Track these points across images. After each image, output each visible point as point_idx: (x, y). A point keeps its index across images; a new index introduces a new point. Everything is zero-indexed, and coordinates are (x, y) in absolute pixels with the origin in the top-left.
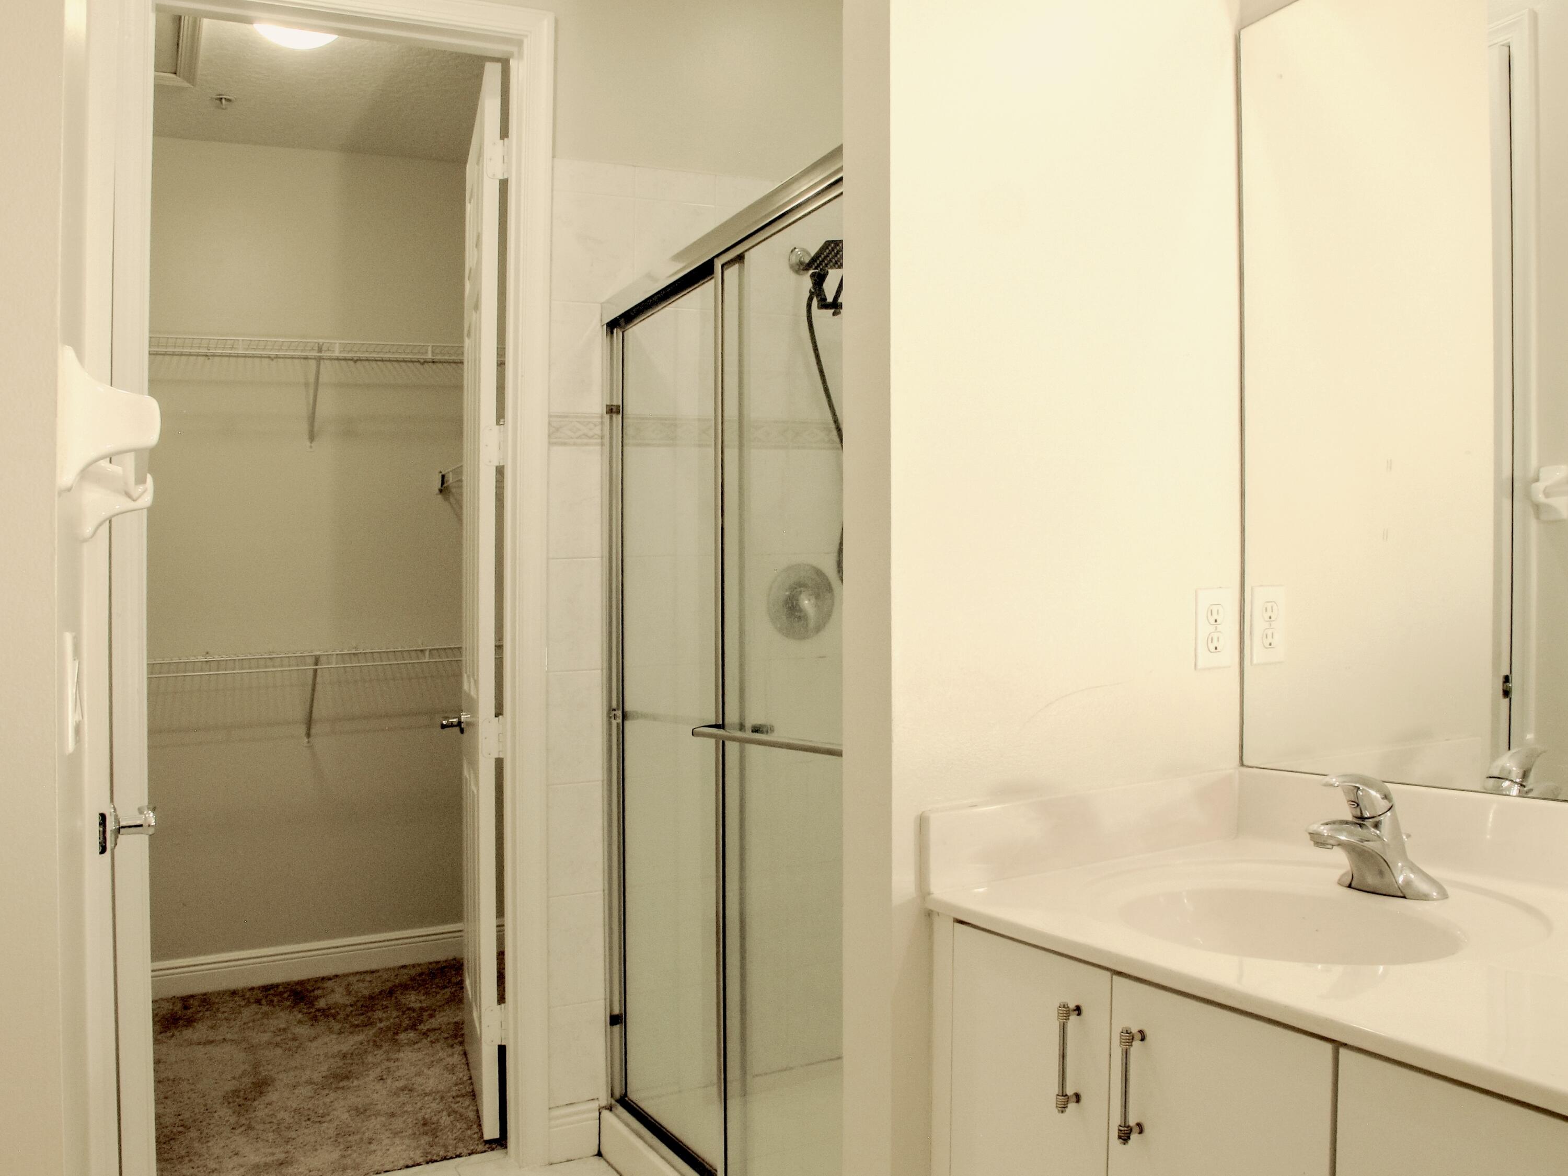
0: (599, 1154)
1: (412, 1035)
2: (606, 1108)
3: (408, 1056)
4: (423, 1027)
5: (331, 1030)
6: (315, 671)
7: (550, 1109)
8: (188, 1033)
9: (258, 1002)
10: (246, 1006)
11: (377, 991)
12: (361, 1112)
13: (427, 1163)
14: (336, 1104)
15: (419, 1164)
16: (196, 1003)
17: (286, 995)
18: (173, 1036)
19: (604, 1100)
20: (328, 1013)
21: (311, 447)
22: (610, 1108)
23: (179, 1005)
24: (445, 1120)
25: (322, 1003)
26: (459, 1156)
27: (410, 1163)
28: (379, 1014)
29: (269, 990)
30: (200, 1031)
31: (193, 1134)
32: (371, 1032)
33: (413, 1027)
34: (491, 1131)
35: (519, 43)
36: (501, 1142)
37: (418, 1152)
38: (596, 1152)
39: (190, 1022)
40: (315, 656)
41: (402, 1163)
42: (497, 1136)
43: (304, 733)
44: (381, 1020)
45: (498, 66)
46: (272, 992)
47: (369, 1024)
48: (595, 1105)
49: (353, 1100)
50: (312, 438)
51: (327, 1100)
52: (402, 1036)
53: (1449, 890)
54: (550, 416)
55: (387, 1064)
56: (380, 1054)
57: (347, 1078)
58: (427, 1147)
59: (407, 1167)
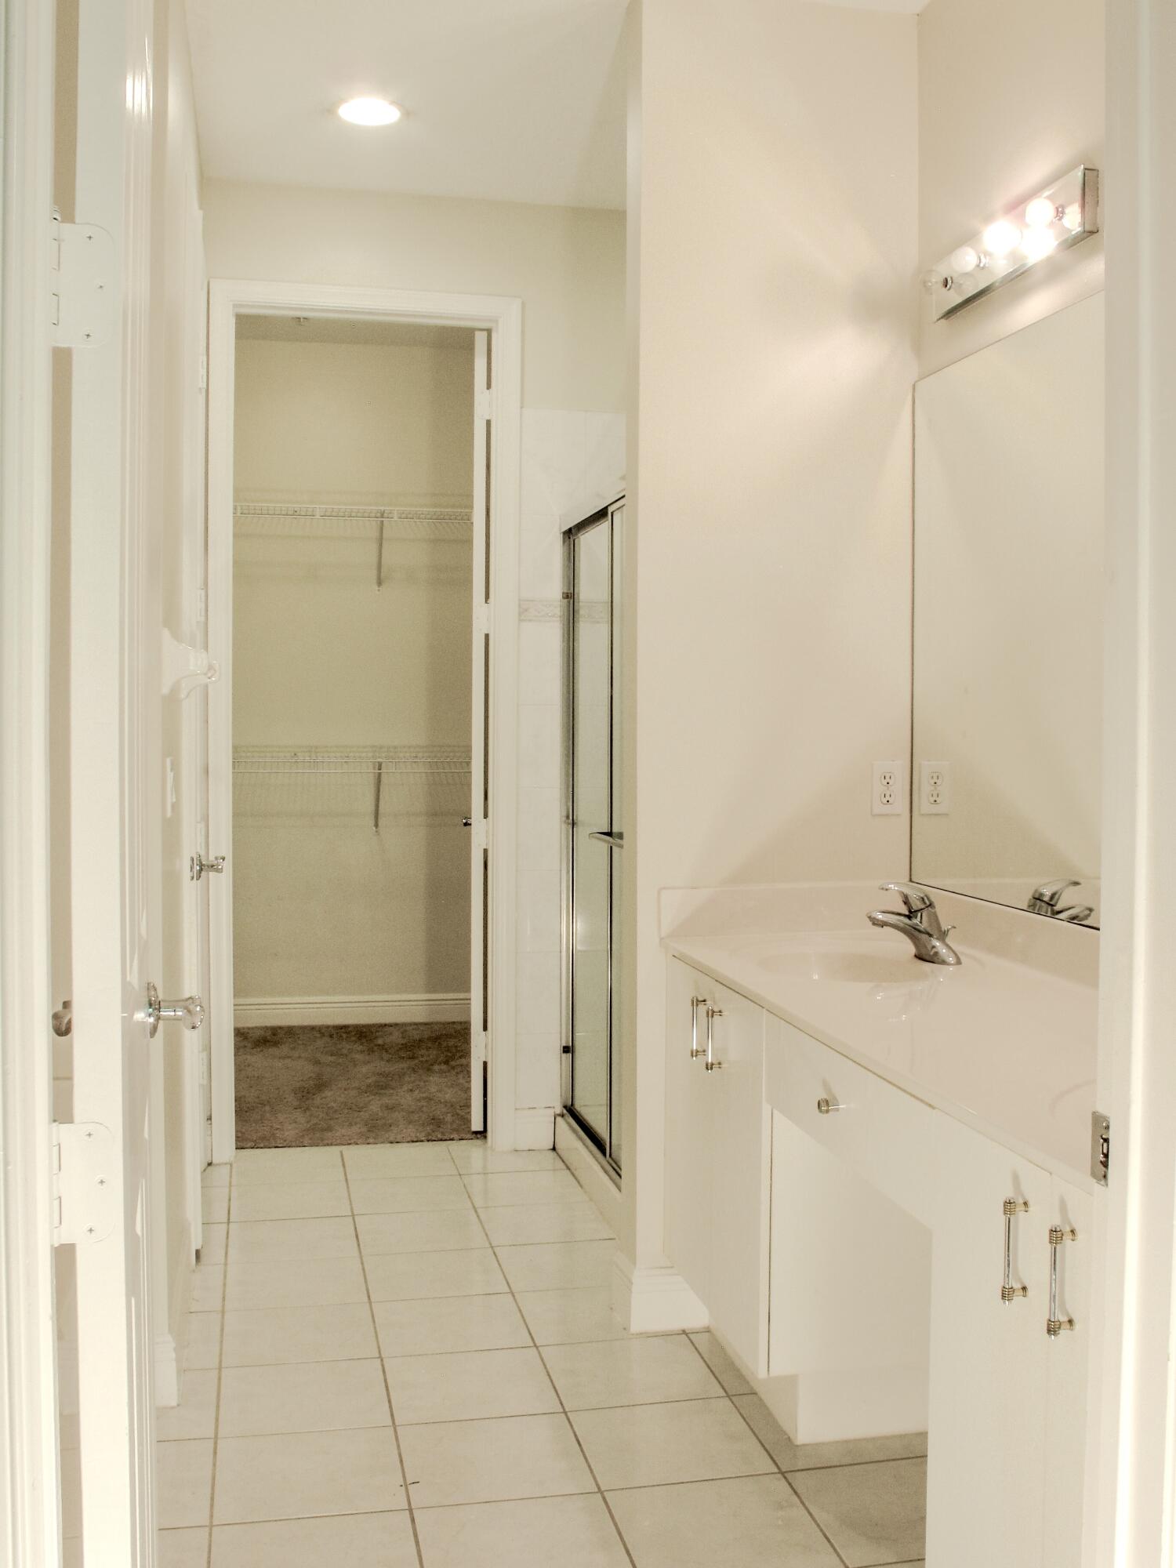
0: (554, 1149)
1: (444, 1067)
2: (559, 1115)
3: (434, 1078)
4: (453, 1063)
5: (382, 1059)
6: (380, 774)
7: (516, 1109)
8: (273, 1051)
9: (331, 1036)
10: (321, 1037)
11: (426, 1037)
12: (391, 1108)
13: (428, 1141)
14: (372, 1102)
15: (422, 1141)
16: (283, 1032)
17: (353, 1033)
18: (262, 1051)
19: (559, 1109)
20: (383, 1048)
21: (379, 590)
22: (562, 1116)
23: (269, 1033)
24: (449, 1118)
25: (380, 1041)
26: (452, 1140)
27: (415, 1140)
28: (423, 1052)
29: (342, 1028)
30: (284, 1049)
31: (267, 1108)
32: (413, 1063)
33: (446, 1062)
34: (477, 1125)
35: (497, 321)
36: (483, 1134)
37: (423, 1134)
38: (552, 1147)
39: (276, 1044)
40: (379, 762)
41: (409, 1139)
42: (482, 1130)
43: (373, 824)
44: (422, 1056)
45: (485, 334)
46: (343, 1030)
47: (413, 1058)
48: (551, 1112)
49: (386, 1100)
50: (380, 583)
51: (367, 1099)
52: (436, 1067)
53: (962, 958)
54: (520, 600)
55: (418, 1083)
56: (413, 1077)
57: (386, 1088)
58: (430, 1131)
59: (413, 1142)
